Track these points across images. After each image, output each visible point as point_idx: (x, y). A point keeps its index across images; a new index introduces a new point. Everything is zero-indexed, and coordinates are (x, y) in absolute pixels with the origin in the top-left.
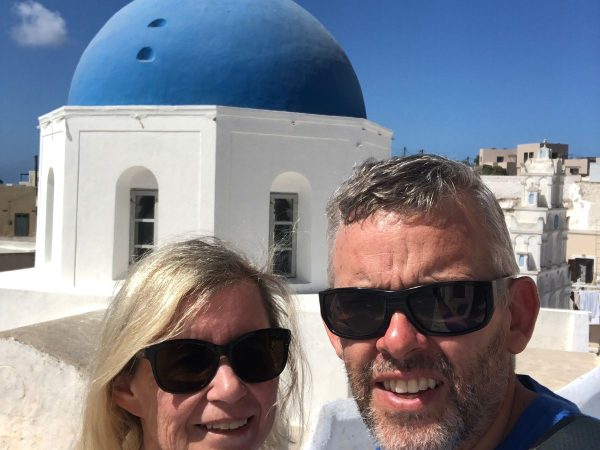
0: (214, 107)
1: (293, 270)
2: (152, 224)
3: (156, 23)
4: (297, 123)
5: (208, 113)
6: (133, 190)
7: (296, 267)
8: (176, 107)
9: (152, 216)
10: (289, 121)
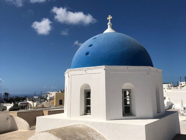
0: (104, 66)
1: (131, 112)
2: (90, 99)
3: (90, 46)
4: (129, 69)
5: (102, 68)
6: (85, 90)
7: (132, 111)
8: (94, 67)
9: (90, 97)
10: (126, 68)
